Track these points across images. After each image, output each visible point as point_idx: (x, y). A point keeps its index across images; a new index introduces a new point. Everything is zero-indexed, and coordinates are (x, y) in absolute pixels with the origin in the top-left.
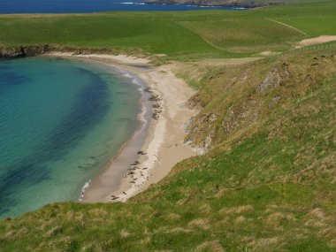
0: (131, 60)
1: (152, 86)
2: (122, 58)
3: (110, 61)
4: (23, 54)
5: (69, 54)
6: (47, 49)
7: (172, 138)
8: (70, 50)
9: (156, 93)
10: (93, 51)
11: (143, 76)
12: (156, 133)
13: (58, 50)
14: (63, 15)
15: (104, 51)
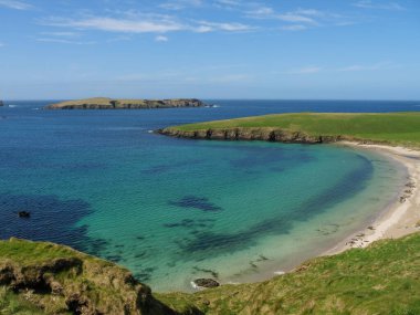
0: (406, 151)
1: (414, 175)
2: (399, 149)
3: (387, 151)
4: (320, 141)
5: (355, 144)
6: (339, 138)
7: (406, 221)
8: (357, 140)
9: (414, 180)
10: (375, 142)
11: (410, 165)
12: (394, 215)
13: (347, 140)
14: (359, 114)
15: (385, 142)
